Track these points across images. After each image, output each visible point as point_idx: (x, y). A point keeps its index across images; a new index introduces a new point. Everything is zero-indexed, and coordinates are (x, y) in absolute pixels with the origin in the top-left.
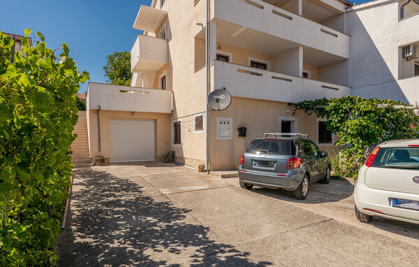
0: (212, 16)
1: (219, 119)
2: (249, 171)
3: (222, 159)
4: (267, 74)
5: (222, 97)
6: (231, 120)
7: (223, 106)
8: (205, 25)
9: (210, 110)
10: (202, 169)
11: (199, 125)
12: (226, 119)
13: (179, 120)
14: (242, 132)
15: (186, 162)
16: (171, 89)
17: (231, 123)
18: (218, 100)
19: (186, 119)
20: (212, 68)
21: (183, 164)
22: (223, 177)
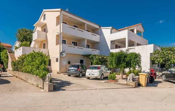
0: (61, 32)
1: (63, 59)
2: (69, 72)
3: (64, 70)
4: (76, 47)
5: (64, 53)
6: (66, 59)
7: (64, 56)
8: (59, 33)
9: (60, 57)
10: (58, 73)
11: (57, 60)
12: (65, 59)
13: (50, 59)
14: (69, 63)
15: (53, 71)
16: (48, 49)
17: (66, 60)
18: (63, 55)
19: (53, 59)
20: (61, 45)
21: (52, 72)
22: (64, 74)
